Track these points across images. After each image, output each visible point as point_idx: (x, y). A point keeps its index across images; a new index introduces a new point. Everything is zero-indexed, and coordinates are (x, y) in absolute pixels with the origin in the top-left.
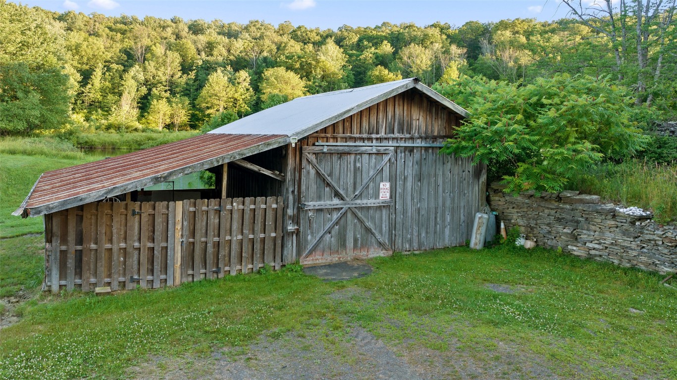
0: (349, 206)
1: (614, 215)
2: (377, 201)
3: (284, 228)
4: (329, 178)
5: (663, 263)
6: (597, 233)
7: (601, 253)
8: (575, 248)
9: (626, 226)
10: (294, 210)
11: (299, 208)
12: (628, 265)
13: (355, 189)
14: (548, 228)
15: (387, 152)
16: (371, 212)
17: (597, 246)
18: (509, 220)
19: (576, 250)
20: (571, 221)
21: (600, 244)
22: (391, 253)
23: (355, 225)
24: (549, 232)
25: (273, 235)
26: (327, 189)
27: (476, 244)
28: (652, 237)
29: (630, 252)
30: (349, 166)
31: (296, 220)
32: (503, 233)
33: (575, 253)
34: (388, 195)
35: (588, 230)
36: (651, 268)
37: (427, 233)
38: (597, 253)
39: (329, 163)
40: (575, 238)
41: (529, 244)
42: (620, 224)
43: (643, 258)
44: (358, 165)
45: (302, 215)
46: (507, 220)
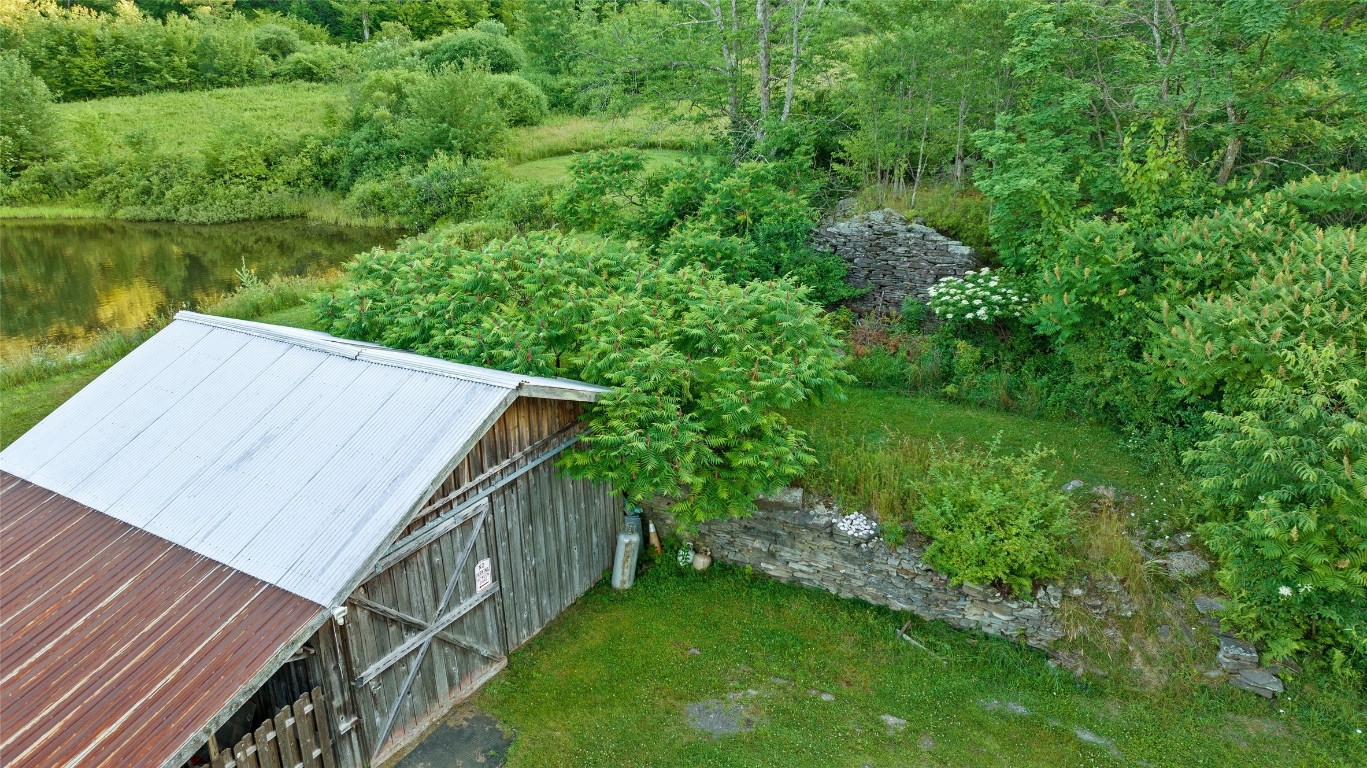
0: (433, 634)
1: (831, 531)
2: (475, 597)
3: (332, 731)
4: (393, 611)
5: (898, 598)
6: (805, 553)
7: (811, 577)
8: (771, 567)
9: (850, 550)
10: (343, 694)
11: (352, 690)
12: (850, 596)
13: (437, 600)
14: (728, 537)
15: (478, 511)
16: (467, 621)
17: (805, 568)
18: (662, 520)
19: (772, 569)
20: (767, 533)
21: (810, 566)
22: (505, 662)
23: (446, 656)
24: (731, 543)
25: (316, 753)
26: (393, 629)
27: (624, 582)
28: (884, 567)
29: (853, 581)
30: (421, 570)
31: (351, 708)
32: (654, 540)
33: (772, 573)
34: (489, 579)
35: (792, 547)
36: (882, 602)
37: (550, 595)
38: (805, 576)
39: (389, 585)
40: (772, 556)
41: (701, 563)
42: (839, 547)
43: (870, 589)
44: (437, 559)
45: (359, 698)
46: (659, 519)
